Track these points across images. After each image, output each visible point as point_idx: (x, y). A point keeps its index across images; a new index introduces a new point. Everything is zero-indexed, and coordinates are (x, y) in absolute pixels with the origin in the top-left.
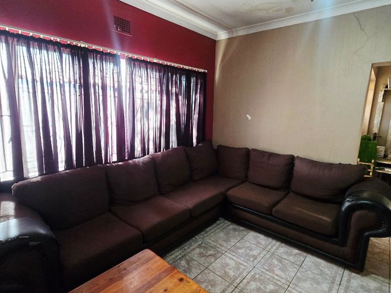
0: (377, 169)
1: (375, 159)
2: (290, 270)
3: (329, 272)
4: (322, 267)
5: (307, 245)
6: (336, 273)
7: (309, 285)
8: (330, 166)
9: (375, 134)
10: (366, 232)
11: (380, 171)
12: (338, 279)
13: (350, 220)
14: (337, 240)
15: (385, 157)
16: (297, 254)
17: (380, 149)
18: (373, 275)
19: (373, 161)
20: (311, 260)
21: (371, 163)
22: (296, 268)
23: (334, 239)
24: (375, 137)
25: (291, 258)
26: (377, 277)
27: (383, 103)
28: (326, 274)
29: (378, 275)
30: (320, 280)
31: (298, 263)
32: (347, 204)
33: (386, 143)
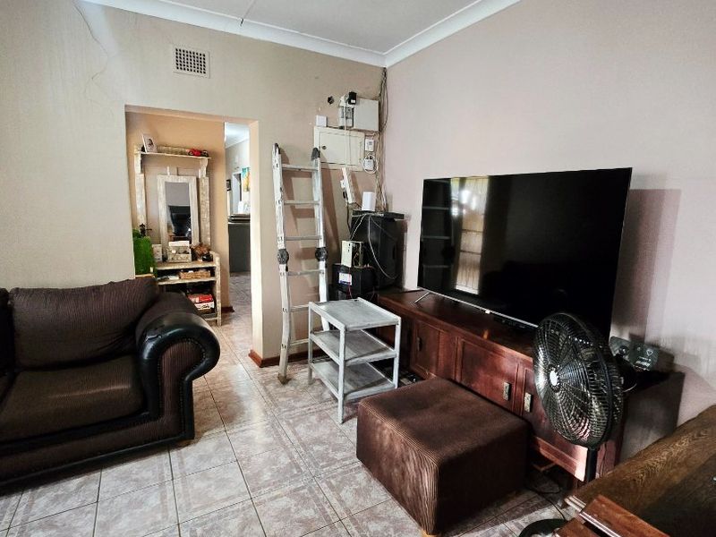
0: (159, 281)
1: (154, 266)
2: (79, 524)
3: (150, 474)
4: (137, 474)
5: (97, 455)
6: (161, 466)
7: (128, 520)
8: (96, 290)
9: (142, 225)
10: (186, 376)
11: (164, 283)
12: (167, 472)
13: (161, 369)
14: (147, 413)
15: (165, 259)
16: (79, 487)
17: (155, 249)
18: (206, 434)
19: (152, 270)
20: (111, 478)
21: (149, 272)
22: (89, 512)
23: (143, 414)
24: (143, 231)
25: (73, 502)
26: (210, 432)
27: (143, 175)
28: (147, 480)
29: (212, 429)
30: (141, 496)
31: (90, 500)
32: (150, 346)
33: (160, 238)
